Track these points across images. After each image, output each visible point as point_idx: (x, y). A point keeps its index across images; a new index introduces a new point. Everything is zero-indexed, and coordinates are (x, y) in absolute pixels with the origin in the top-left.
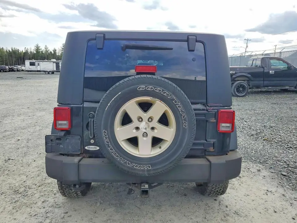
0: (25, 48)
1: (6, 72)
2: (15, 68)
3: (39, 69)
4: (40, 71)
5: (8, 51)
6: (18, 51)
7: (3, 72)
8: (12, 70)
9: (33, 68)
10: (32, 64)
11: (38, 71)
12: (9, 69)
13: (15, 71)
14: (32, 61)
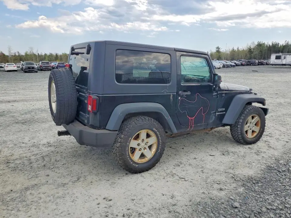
0: (286, 41)
1: (256, 65)
2: (265, 61)
3: (284, 63)
4: (285, 65)
5: (268, 46)
6: (278, 45)
7: (253, 65)
8: (261, 64)
9: (278, 62)
10: (278, 58)
11: (283, 65)
12: (259, 63)
13: (264, 65)
14: (279, 55)
